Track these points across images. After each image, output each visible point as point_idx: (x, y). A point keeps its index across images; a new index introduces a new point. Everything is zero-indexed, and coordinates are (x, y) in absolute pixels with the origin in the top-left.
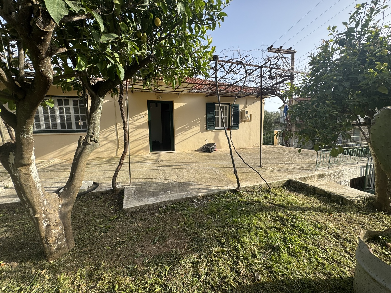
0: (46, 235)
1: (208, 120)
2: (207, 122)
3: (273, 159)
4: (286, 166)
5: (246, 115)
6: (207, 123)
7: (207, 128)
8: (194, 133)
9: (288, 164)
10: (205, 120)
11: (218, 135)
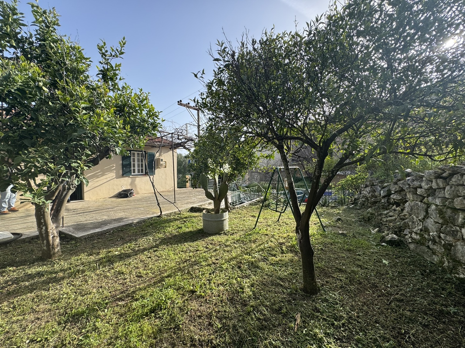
0: (52, 242)
1: (123, 166)
2: (123, 168)
3: (184, 197)
4: (192, 201)
5: (161, 163)
6: (123, 170)
7: (123, 175)
8: (109, 179)
9: (194, 199)
10: (121, 167)
11: (135, 181)
